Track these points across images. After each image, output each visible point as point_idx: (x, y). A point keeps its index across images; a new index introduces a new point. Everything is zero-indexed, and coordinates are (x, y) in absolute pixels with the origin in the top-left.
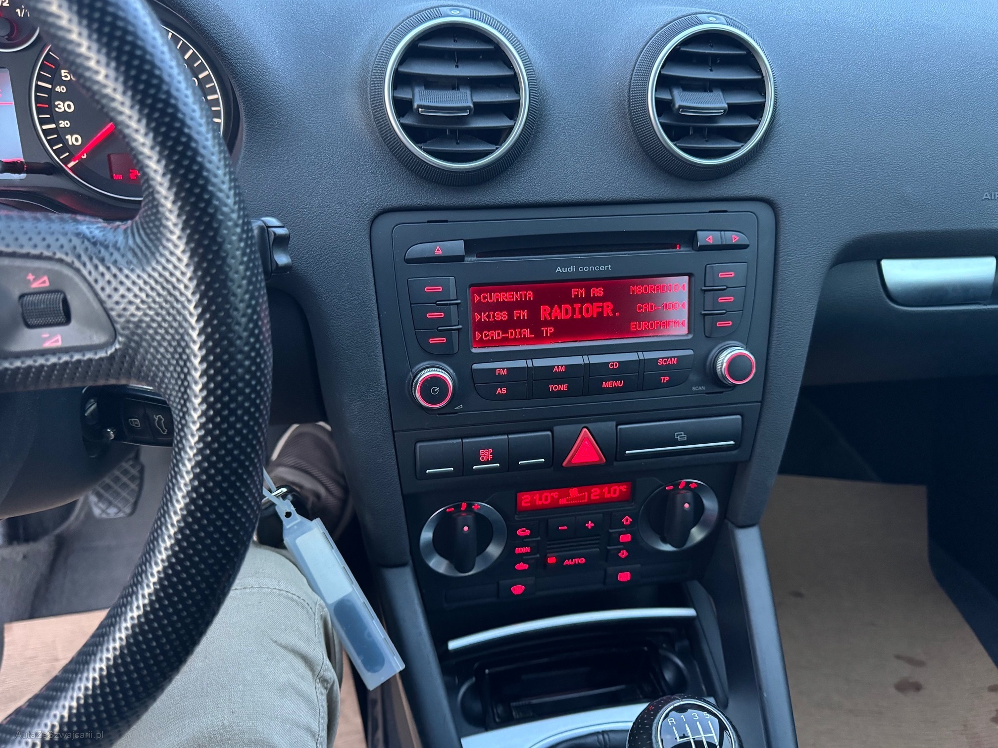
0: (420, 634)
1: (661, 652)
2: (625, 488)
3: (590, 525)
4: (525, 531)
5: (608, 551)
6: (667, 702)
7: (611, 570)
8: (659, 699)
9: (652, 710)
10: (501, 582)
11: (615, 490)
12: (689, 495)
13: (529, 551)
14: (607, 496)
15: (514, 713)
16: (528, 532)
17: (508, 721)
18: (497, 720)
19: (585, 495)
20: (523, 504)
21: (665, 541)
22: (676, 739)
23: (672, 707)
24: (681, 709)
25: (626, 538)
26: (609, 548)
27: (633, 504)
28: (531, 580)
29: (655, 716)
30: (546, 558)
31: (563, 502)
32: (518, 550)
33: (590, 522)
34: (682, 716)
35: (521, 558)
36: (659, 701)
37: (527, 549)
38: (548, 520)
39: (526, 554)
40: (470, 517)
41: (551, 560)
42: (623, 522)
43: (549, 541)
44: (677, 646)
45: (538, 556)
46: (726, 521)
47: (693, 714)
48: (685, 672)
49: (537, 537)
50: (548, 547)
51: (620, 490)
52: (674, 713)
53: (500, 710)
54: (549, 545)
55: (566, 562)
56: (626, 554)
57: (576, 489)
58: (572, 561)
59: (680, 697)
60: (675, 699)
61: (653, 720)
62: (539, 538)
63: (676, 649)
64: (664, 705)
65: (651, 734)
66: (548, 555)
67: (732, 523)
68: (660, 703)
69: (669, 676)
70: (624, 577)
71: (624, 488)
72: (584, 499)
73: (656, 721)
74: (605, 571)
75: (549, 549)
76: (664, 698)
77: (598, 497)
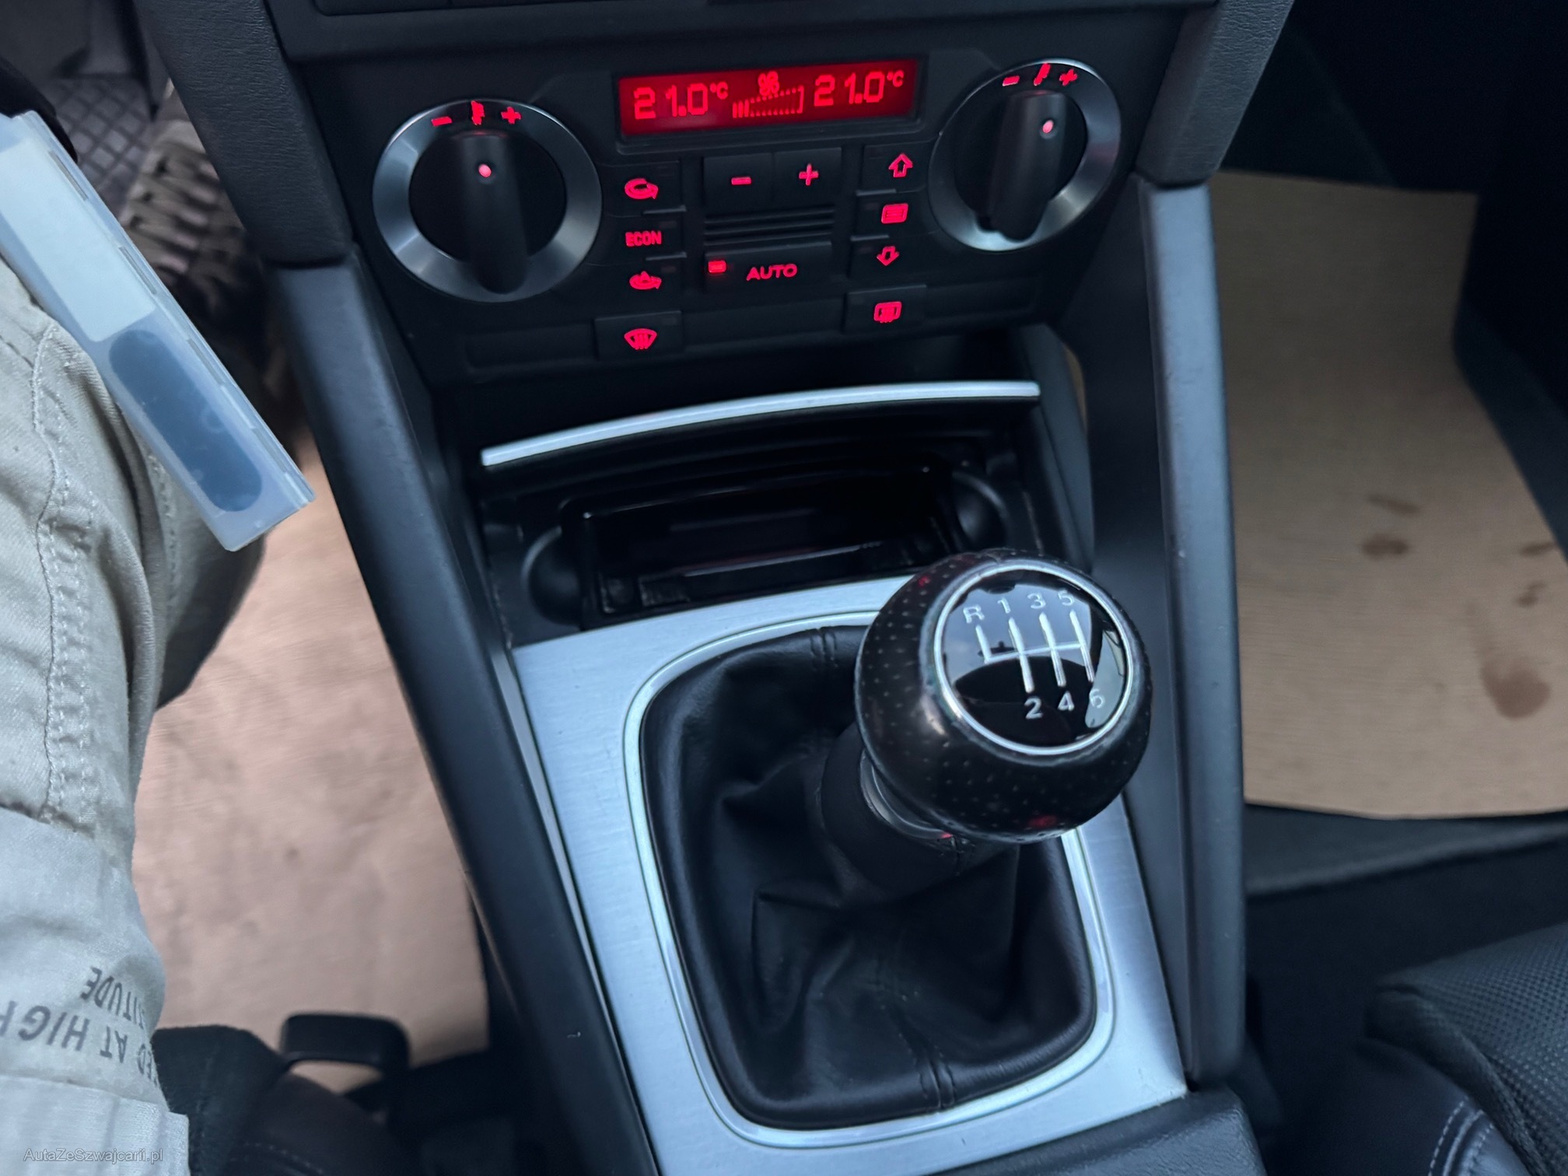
0: (380, 423)
1: (957, 475)
2: (899, 78)
3: (809, 174)
4: (644, 186)
5: (853, 246)
6: (964, 567)
7: (857, 296)
8: (946, 560)
9: (926, 587)
10: (599, 319)
11: (875, 83)
12: (1056, 100)
13: (659, 242)
14: (855, 99)
15: (644, 597)
16: (651, 191)
17: (631, 610)
18: (607, 610)
19: (798, 94)
20: (639, 116)
21: (987, 226)
22: (981, 653)
23: (976, 579)
24: (1000, 584)
25: (895, 214)
26: (854, 239)
27: (919, 121)
28: (671, 317)
29: (930, 599)
30: (703, 264)
31: (741, 110)
32: (632, 239)
33: (809, 167)
34: (1004, 601)
35: (639, 259)
36: (944, 565)
37: (654, 238)
38: (702, 159)
39: (653, 249)
40: (495, 142)
41: (717, 267)
42: (892, 171)
43: (709, 217)
44: (992, 464)
45: (684, 255)
46: (1134, 176)
47: (1030, 597)
48: (1004, 515)
49: (676, 206)
50: (707, 233)
51: (888, 83)
52: (980, 593)
53: (616, 589)
54: (710, 228)
55: (753, 274)
56: (894, 255)
57: (774, 75)
58: (766, 272)
59: (999, 554)
60: (985, 560)
61: (925, 611)
62: (683, 209)
63: (989, 469)
64: (954, 575)
65: (917, 645)
66: (708, 255)
67: (1149, 179)
68: (945, 568)
69: (969, 521)
70: (888, 312)
71: (896, 78)
72: (797, 107)
73: (932, 612)
74: (845, 298)
75: (710, 239)
76: (959, 557)
77: (830, 102)
